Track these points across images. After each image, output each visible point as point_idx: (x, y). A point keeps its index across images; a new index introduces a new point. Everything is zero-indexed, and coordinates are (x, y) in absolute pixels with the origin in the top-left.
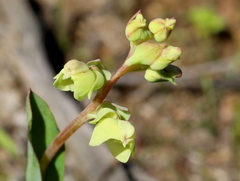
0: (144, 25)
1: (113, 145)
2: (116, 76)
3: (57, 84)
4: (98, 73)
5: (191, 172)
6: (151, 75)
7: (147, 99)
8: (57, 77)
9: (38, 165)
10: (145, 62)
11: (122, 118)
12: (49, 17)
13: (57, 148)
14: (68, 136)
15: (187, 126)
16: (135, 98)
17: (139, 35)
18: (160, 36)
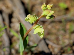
0: (45, 6)
1: (39, 34)
2: (39, 18)
3: (26, 20)
4: (35, 17)
5: (60, 41)
6: (47, 18)
7: (49, 24)
8: (26, 18)
9: (22, 39)
10: (46, 15)
11: (41, 28)
12: (26, 6)
13: (26, 35)
14: (29, 32)
15: (58, 30)
16: (46, 24)
17: (44, 8)
18: (49, 8)
